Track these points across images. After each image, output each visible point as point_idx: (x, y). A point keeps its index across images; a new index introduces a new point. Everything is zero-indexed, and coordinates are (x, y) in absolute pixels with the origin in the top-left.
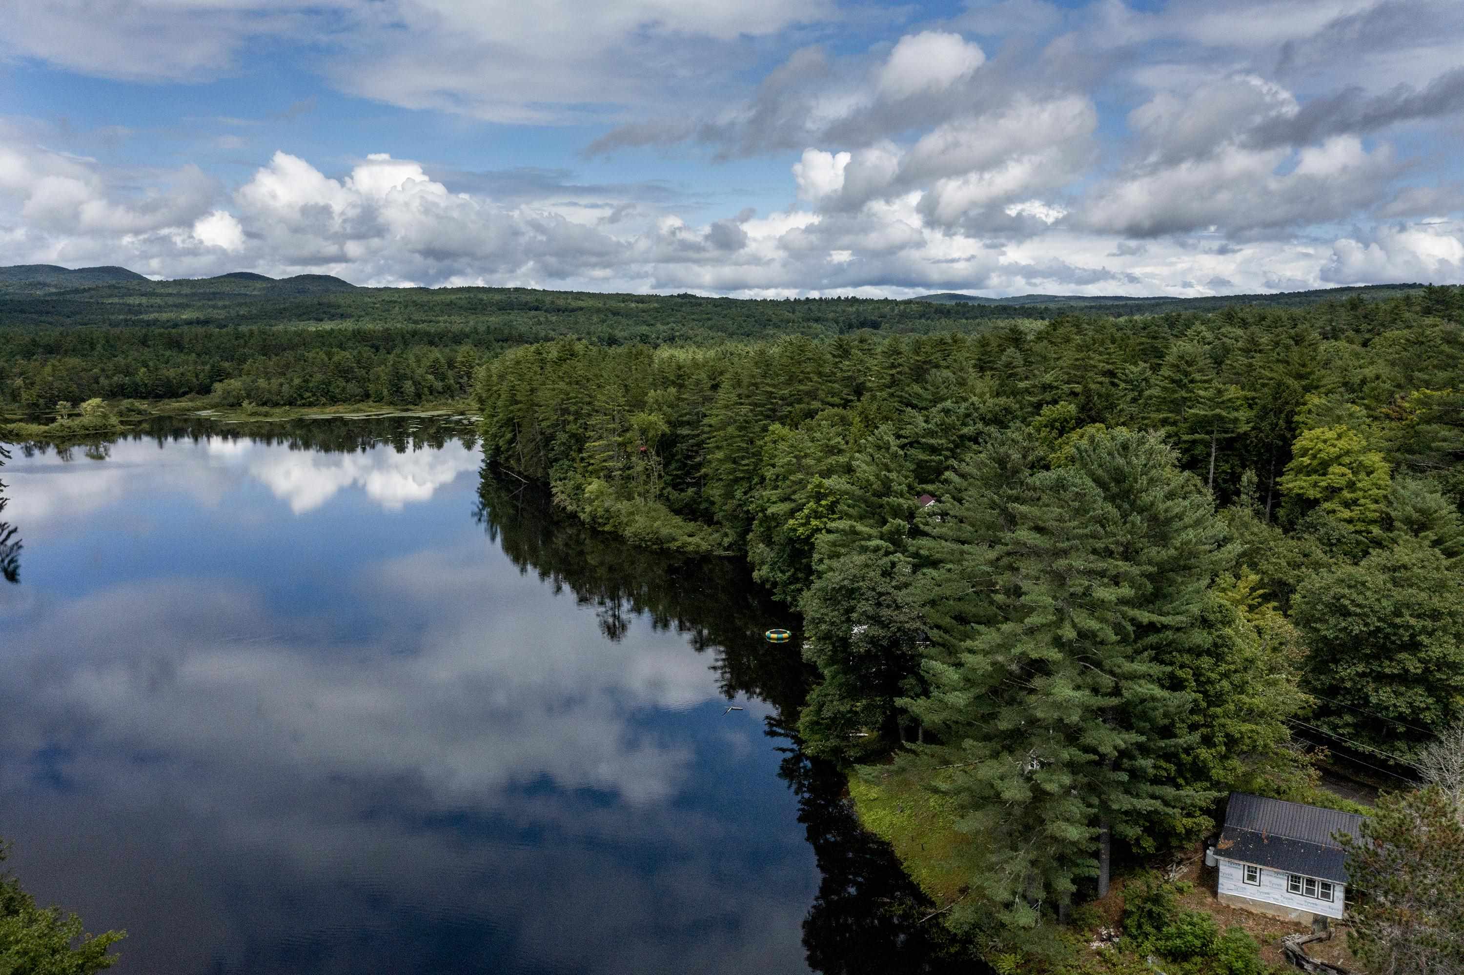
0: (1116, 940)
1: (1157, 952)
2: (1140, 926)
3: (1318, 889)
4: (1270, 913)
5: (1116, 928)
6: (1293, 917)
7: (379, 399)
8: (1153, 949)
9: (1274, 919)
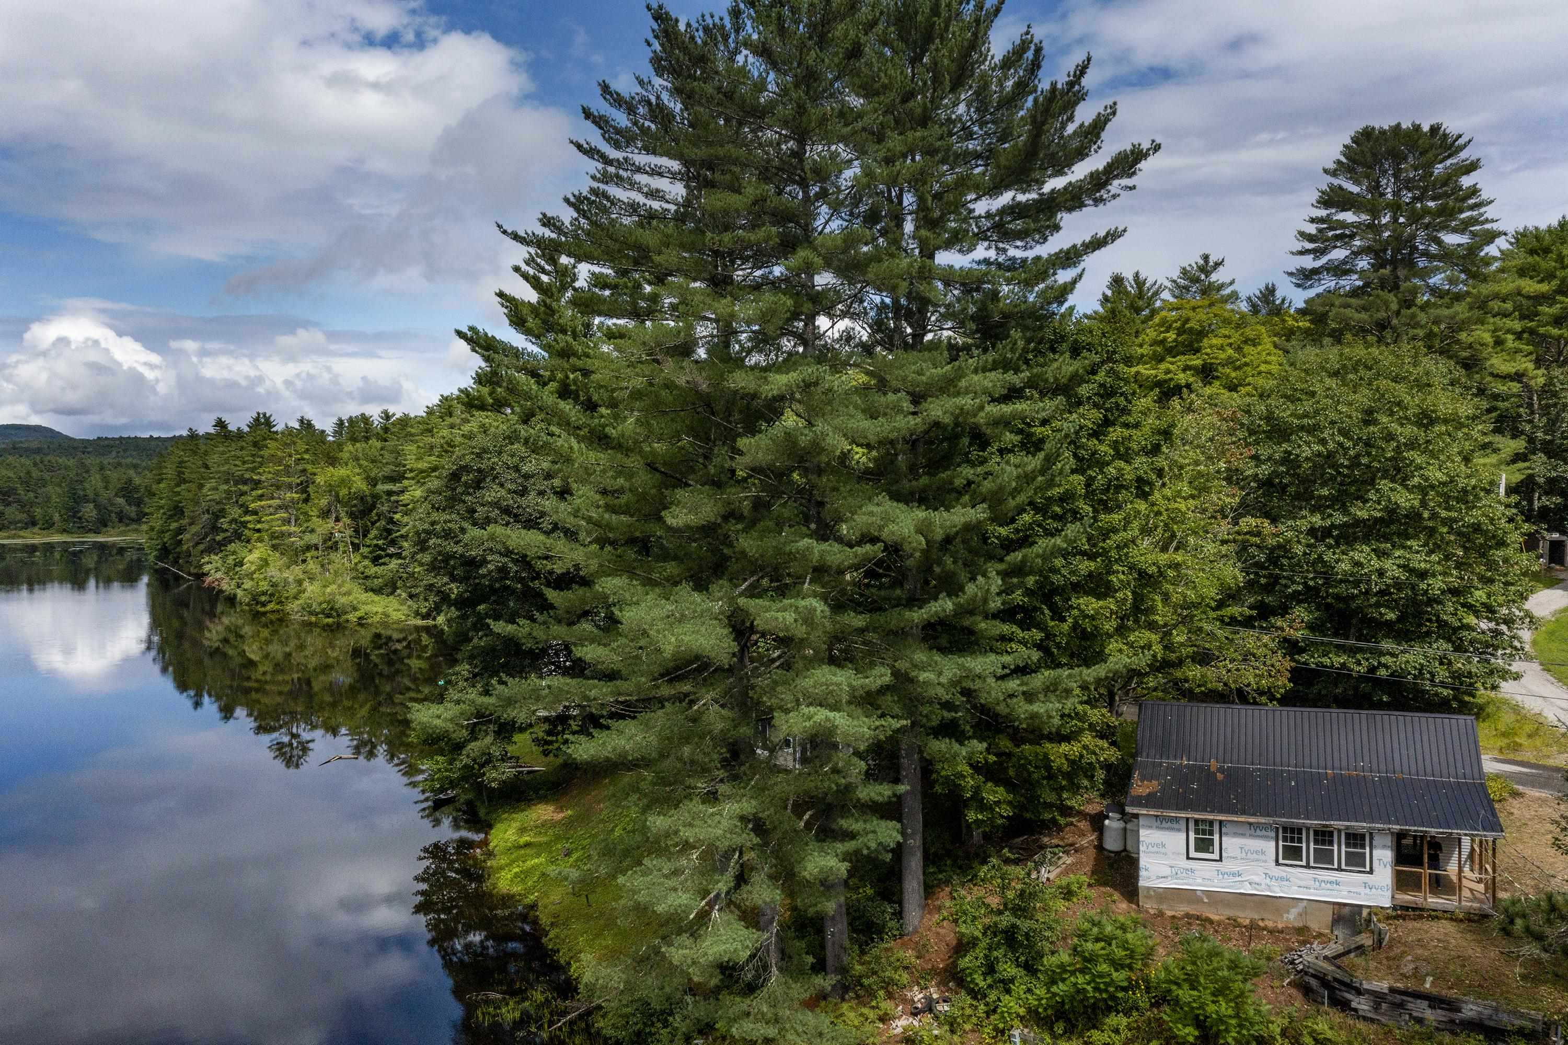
0: (944, 1007)
1: (1034, 1017)
2: (990, 969)
3: (1339, 850)
4: (1245, 916)
5: (942, 983)
6: (1291, 917)
7: (48, 525)
8: (1022, 1011)
9: (1253, 926)
